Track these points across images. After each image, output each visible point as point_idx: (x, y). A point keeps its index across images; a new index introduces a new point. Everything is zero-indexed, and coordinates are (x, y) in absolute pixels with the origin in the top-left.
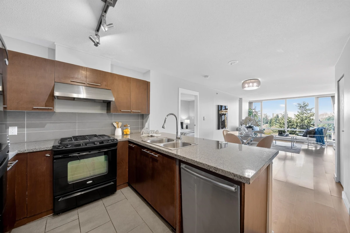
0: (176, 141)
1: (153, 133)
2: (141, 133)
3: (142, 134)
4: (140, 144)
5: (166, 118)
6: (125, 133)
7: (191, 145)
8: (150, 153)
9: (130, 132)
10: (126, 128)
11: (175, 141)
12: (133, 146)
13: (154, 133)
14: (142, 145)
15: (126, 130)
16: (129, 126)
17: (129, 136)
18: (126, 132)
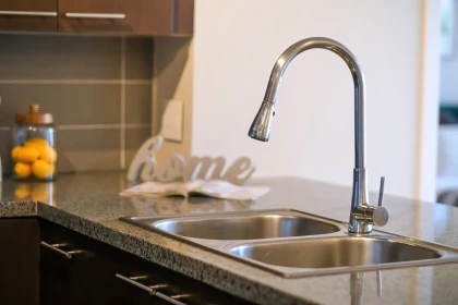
0: (352, 233)
1: (216, 176)
2: (131, 175)
3: (139, 181)
4: (107, 241)
5: (275, 69)
6: (21, 169)
7: (438, 256)
8: (158, 294)
9: (57, 164)
10: (30, 137)
11: (343, 231)
12: (68, 254)
13: (223, 179)
14: (118, 244)
15: (31, 151)
16: (48, 118)
17: (51, 188)
18: (30, 163)
